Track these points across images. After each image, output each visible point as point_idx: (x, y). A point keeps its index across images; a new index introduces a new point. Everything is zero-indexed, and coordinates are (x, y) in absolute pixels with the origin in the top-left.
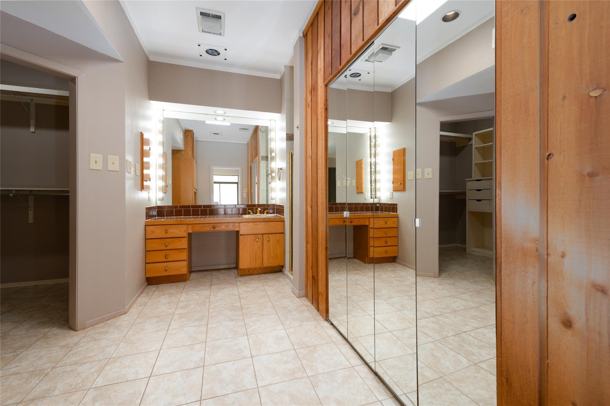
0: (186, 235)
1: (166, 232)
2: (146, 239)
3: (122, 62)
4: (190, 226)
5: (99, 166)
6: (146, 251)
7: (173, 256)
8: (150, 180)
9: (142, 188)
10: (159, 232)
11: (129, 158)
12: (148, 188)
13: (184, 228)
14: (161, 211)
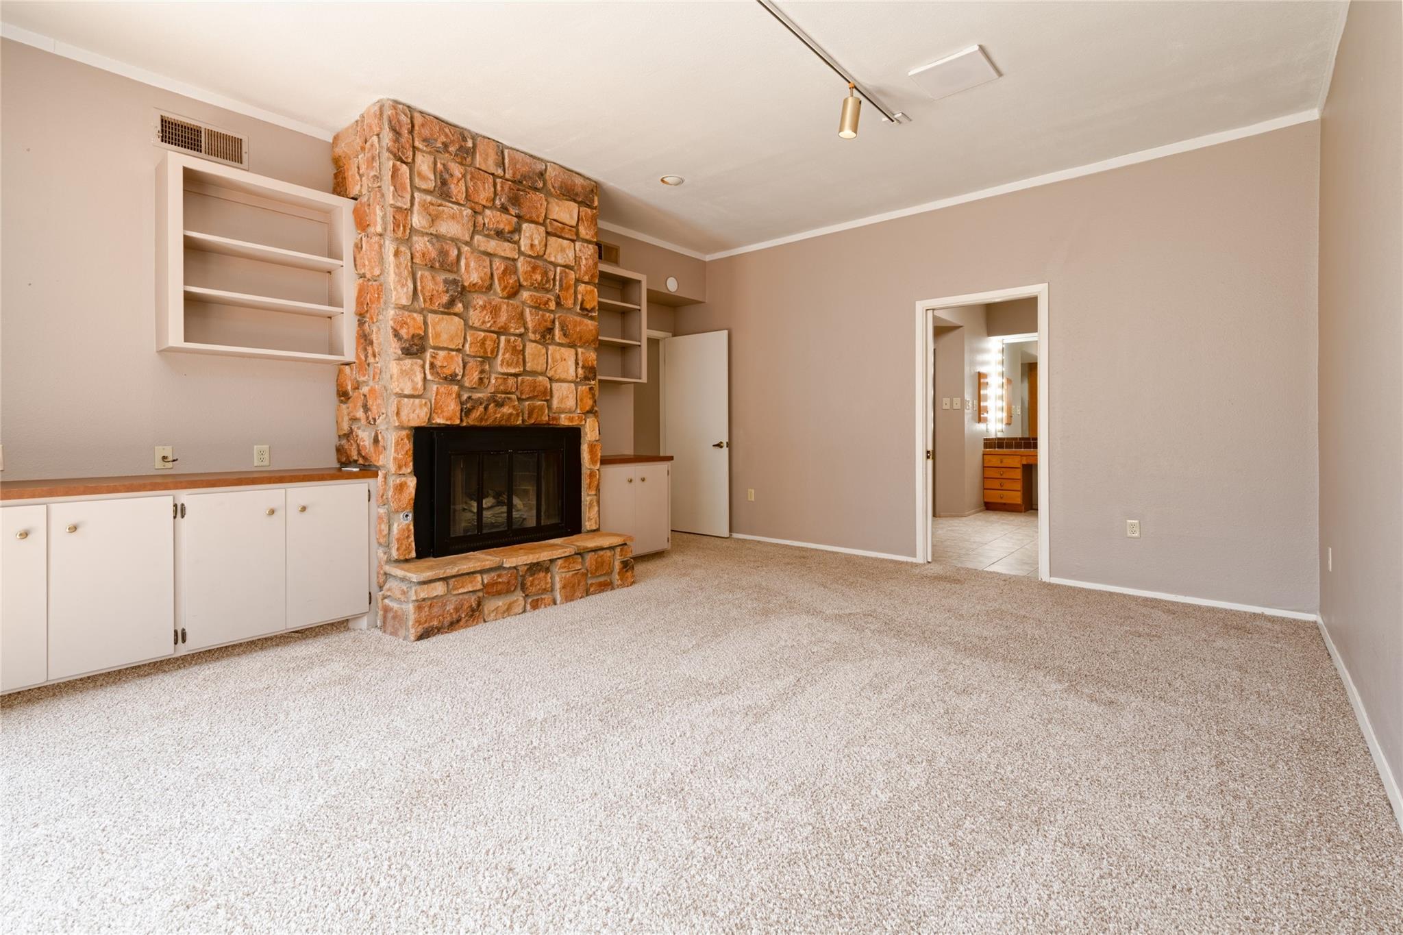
0: (1019, 466)
1: (1001, 462)
2: (984, 467)
3: (961, 327)
4: (1025, 458)
5: (948, 407)
6: (984, 478)
7: (1008, 485)
8: (987, 412)
9: (980, 420)
10: (995, 461)
11: (968, 396)
12: (985, 420)
13: (1018, 459)
14: (999, 443)
